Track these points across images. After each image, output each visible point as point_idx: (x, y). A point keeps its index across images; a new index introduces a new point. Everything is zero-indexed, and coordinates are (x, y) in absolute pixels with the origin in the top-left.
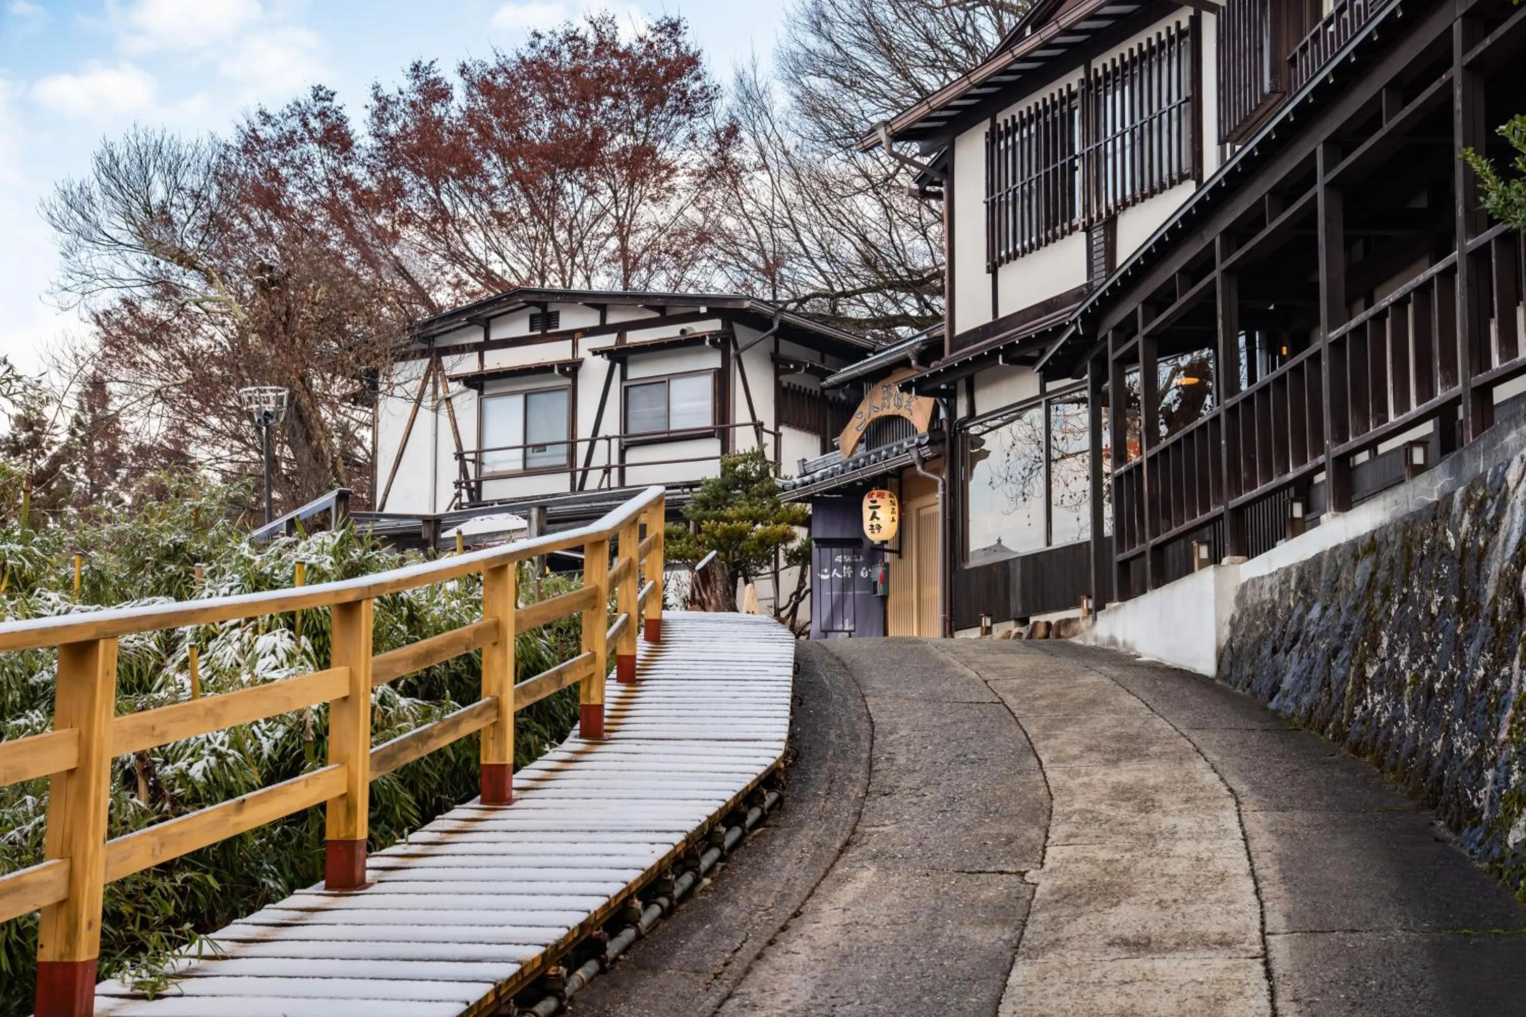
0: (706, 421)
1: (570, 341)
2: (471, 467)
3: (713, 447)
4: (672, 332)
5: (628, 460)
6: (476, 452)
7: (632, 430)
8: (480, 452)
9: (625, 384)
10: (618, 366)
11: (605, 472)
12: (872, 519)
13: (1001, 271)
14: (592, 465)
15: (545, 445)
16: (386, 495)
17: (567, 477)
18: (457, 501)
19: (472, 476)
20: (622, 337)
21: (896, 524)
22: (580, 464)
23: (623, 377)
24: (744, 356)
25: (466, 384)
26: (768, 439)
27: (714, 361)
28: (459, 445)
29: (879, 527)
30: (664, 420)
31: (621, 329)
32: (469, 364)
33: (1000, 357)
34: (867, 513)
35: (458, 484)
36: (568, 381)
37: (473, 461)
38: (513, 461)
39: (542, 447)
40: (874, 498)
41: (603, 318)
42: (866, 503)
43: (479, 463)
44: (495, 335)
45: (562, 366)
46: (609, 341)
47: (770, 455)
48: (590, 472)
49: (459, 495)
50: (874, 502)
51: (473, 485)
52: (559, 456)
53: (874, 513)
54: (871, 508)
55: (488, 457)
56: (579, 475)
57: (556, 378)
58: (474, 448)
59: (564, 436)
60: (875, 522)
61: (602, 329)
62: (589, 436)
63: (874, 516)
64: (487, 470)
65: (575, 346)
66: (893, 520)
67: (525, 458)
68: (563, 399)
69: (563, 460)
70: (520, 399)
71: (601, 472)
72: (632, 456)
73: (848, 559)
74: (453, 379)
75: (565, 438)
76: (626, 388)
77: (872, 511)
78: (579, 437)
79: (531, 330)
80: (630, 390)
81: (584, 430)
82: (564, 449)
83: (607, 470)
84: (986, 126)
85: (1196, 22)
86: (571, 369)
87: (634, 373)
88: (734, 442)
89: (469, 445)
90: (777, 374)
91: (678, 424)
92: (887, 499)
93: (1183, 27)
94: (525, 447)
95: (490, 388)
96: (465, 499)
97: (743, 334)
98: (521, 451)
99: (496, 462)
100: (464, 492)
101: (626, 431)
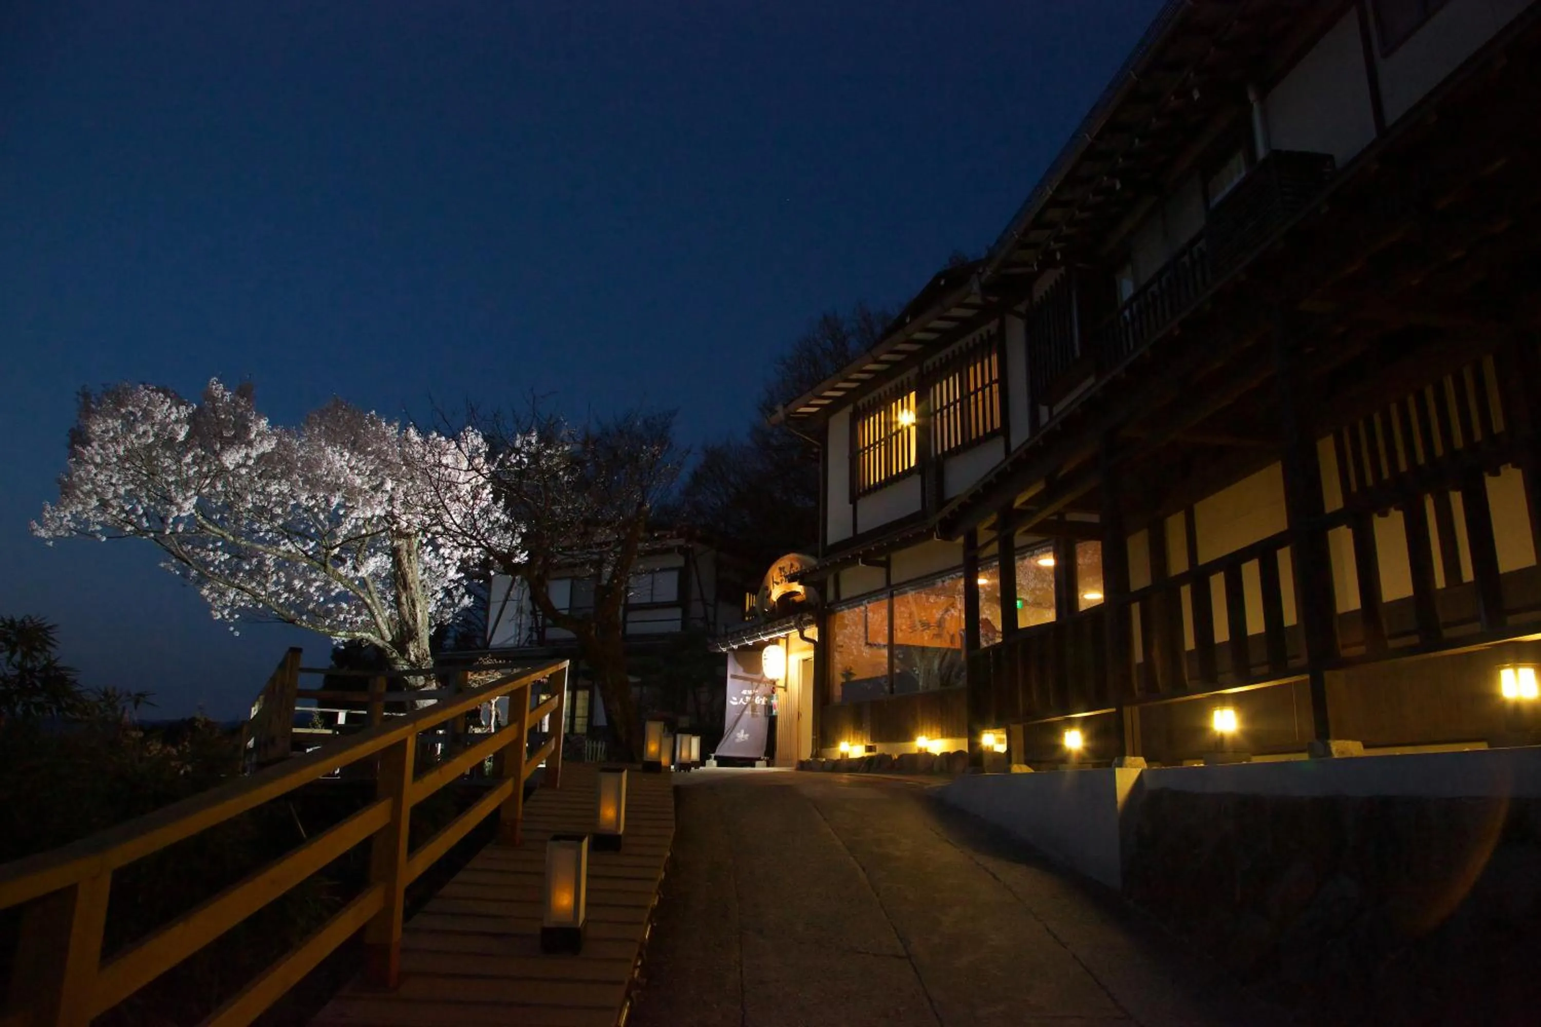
0: (674, 597)
3: (677, 613)
13: (859, 502)
16: (493, 632)
24: (698, 561)
26: (710, 610)
30: (651, 596)
33: (860, 560)
35: (531, 629)
42: (765, 654)
47: (711, 619)
49: (530, 636)
51: (540, 630)
73: (750, 692)
84: (849, 409)
85: (1002, 328)
88: (690, 610)
91: (658, 599)
93: (992, 333)
96: (535, 637)
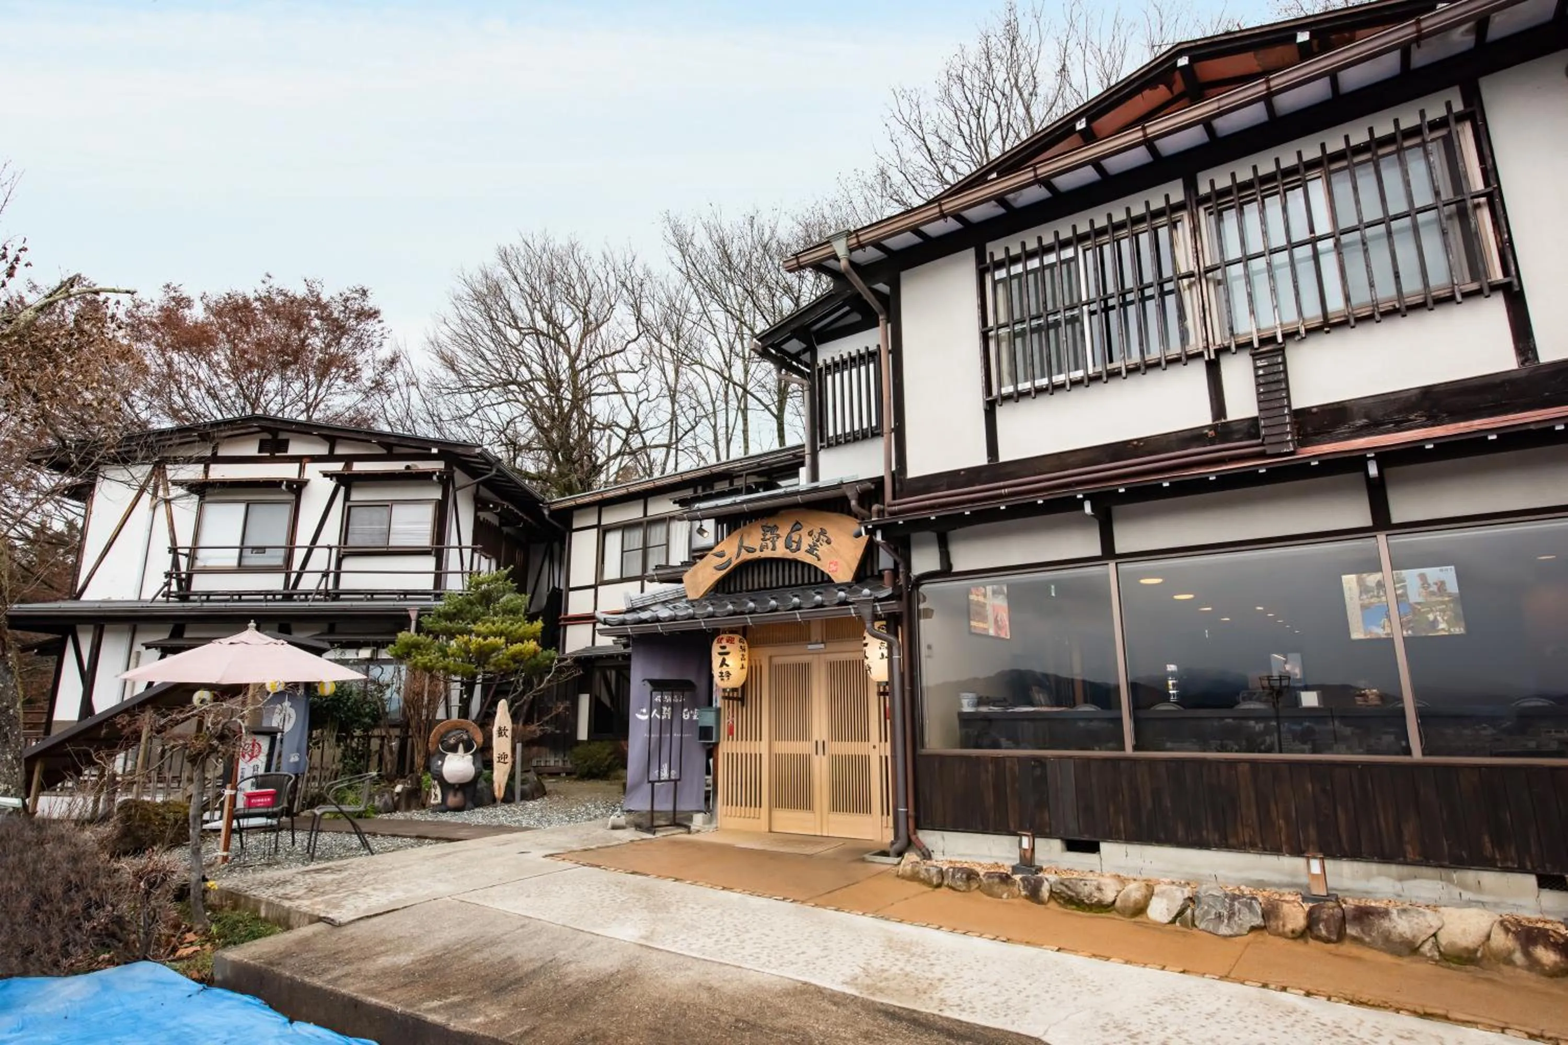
0: (425, 540)
1: (298, 465)
2: (183, 562)
3: (429, 563)
4: (398, 466)
5: (344, 568)
6: (190, 548)
7: (351, 543)
8: (194, 548)
9: (348, 504)
10: (342, 489)
11: (323, 576)
12: (721, 666)
14: (307, 569)
15: (265, 548)
16: (89, 578)
17: (282, 576)
18: (166, 589)
19: (183, 568)
20: (348, 466)
21: (745, 671)
22: (296, 566)
23: (347, 498)
24: (458, 493)
25: (188, 489)
27: (437, 495)
28: (173, 540)
29: (728, 674)
30: (385, 537)
31: (349, 460)
32: (194, 472)
34: (716, 660)
35: (168, 575)
36: (293, 497)
37: (186, 555)
38: (230, 559)
39: (261, 549)
40: (724, 643)
41: (332, 449)
42: (716, 649)
43: (192, 557)
44: (222, 452)
45: (290, 483)
46: (338, 467)
48: (305, 575)
49: (168, 584)
50: (724, 647)
51: (183, 576)
52: (277, 558)
53: (724, 660)
54: (720, 654)
55: (201, 553)
56: (293, 577)
57: (283, 492)
58: (190, 545)
59: (282, 541)
60: (724, 669)
61: (331, 458)
62: (308, 543)
63: (723, 663)
64: (199, 564)
65: (302, 469)
66: (743, 667)
67: (241, 557)
68: (284, 513)
69: (279, 561)
70: (242, 507)
71: (320, 575)
72: (348, 564)
73: (668, 699)
74: (175, 483)
75: (284, 544)
76: (349, 508)
77: (721, 658)
78: (297, 544)
79: (260, 451)
80: (353, 511)
81: (304, 537)
82: (282, 552)
83: (326, 574)
86: (297, 487)
87: (356, 496)
88: (447, 560)
89: (185, 540)
90: (477, 510)
91: (396, 541)
92: (737, 644)
94: (242, 548)
95: (210, 495)
96: (174, 587)
97: (460, 477)
98: (238, 550)
99: (209, 558)
100: (174, 582)
101: (345, 543)
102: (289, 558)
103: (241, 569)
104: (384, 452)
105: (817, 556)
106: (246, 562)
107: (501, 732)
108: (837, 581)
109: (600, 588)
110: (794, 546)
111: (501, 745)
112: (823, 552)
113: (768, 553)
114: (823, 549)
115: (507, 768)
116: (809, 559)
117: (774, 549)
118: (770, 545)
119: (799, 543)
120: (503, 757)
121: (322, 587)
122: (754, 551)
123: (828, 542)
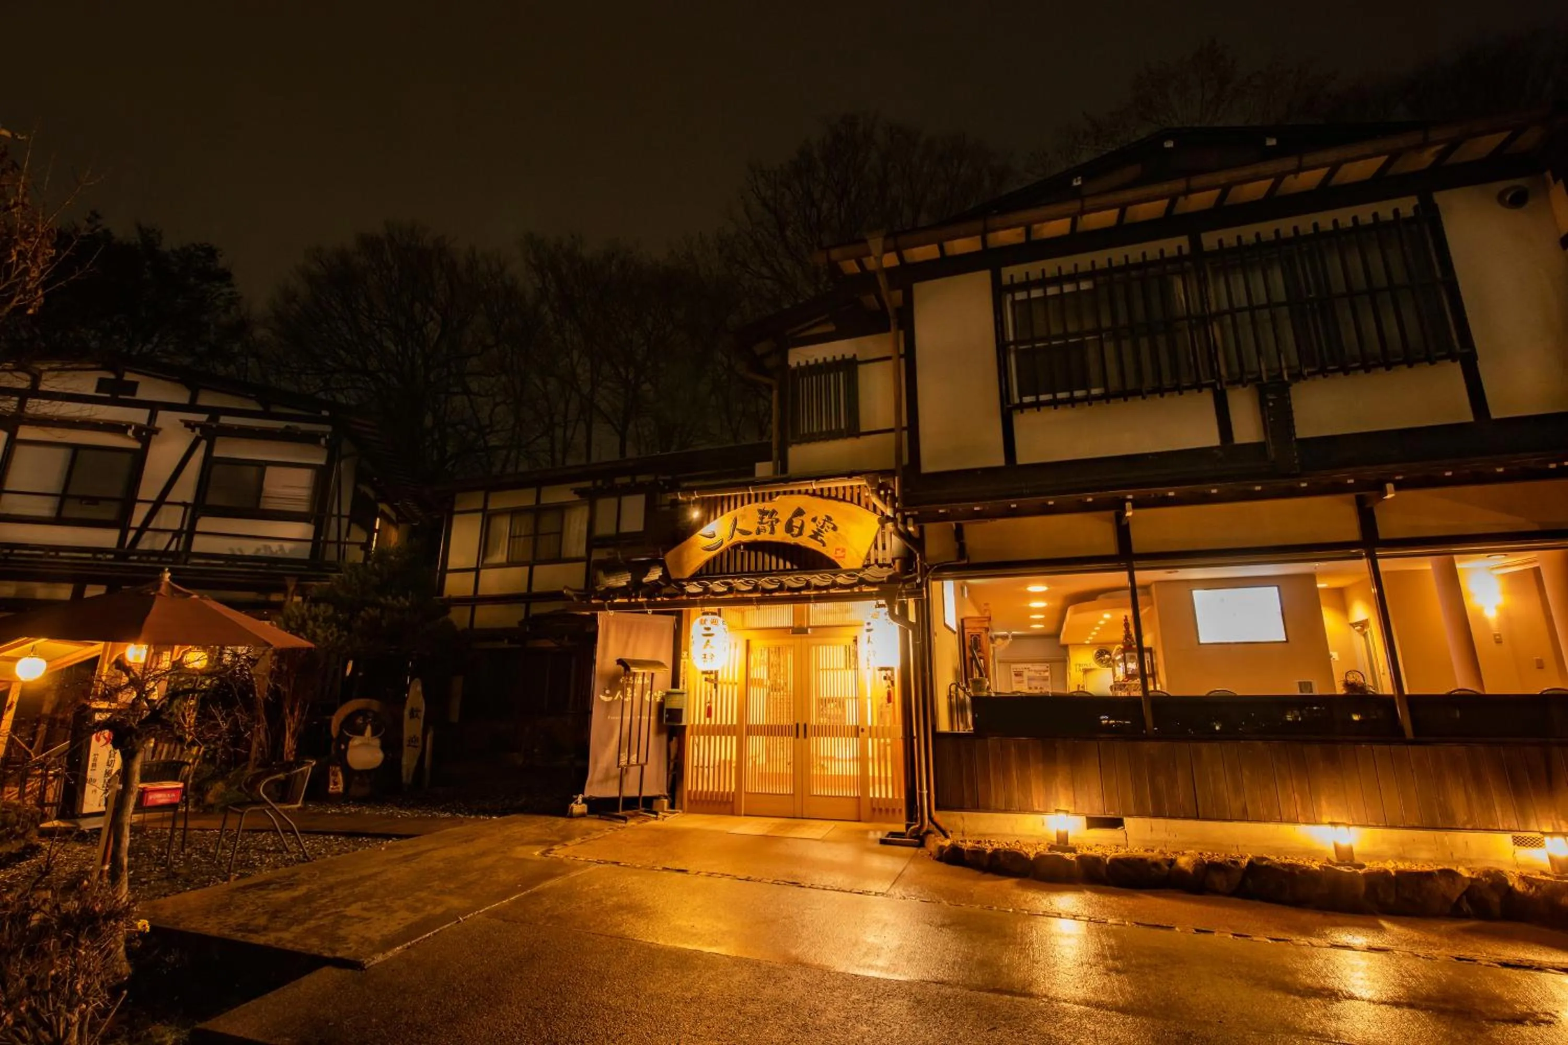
1: (148, 411)
3: (302, 530)
4: (276, 425)
5: (199, 528)
7: (212, 500)
9: (210, 459)
10: (203, 444)
11: (172, 536)
12: (704, 647)
14: (152, 526)
15: (95, 498)
17: (116, 532)
20: (214, 418)
22: (136, 522)
23: (209, 453)
24: (343, 461)
27: (321, 459)
29: (712, 656)
31: (215, 413)
34: (699, 641)
36: (139, 445)
38: (45, 508)
39: (91, 500)
41: (194, 398)
42: (699, 630)
44: (45, 387)
45: (137, 428)
46: (200, 419)
48: (147, 533)
50: (708, 629)
52: (107, 511)
53: (708, 641)
54: (704, 635)
56: (131, 535)
57: (127, 439)
59: (118, 493)
60: (708, 650)
61: (192, 407)
62: (154, 499)
63: (707, 644)
65: (152, 417)
67: (61, 507)
68: (126, 462)
69: (113, 515)
70: (67, 451)
71: (169, 534)
72: (204, 524)
75: (120, 496)
76: (210, 463)
77: (704, 639)
78: (139, 498)
79: (97, 391)
80: (215, 466)
81: (149, 491)
82: (117, 506)
83: (176, 534)
86: (146, 434)
87: (221, 451)
90: (357, 482)
94: (63, 496)
95: (25, 433)
98: (57, 499)
99: (15, 504)
101: (203, 499)
102: (127, 512)
103: (58, 520)
104: (259, 408)
105: (822, 541)
106: (66, 513)
107: (413, 714)
108: (844, 567)
109: (483, 572)
110: (796, 531)
111: (412, 728)
112: (829, 538)
113: (765, 537)
114: (828, 535)
115: (418, 752)
116: (813, 545)
117: (773, 531)
118: (768, 529)
119: (801, 528)
120: (413, 740)
121: (172, 548)
122: (750, 533)
123: (835, 528)
